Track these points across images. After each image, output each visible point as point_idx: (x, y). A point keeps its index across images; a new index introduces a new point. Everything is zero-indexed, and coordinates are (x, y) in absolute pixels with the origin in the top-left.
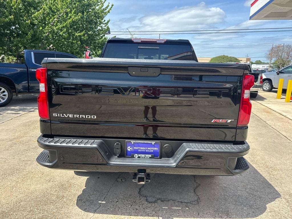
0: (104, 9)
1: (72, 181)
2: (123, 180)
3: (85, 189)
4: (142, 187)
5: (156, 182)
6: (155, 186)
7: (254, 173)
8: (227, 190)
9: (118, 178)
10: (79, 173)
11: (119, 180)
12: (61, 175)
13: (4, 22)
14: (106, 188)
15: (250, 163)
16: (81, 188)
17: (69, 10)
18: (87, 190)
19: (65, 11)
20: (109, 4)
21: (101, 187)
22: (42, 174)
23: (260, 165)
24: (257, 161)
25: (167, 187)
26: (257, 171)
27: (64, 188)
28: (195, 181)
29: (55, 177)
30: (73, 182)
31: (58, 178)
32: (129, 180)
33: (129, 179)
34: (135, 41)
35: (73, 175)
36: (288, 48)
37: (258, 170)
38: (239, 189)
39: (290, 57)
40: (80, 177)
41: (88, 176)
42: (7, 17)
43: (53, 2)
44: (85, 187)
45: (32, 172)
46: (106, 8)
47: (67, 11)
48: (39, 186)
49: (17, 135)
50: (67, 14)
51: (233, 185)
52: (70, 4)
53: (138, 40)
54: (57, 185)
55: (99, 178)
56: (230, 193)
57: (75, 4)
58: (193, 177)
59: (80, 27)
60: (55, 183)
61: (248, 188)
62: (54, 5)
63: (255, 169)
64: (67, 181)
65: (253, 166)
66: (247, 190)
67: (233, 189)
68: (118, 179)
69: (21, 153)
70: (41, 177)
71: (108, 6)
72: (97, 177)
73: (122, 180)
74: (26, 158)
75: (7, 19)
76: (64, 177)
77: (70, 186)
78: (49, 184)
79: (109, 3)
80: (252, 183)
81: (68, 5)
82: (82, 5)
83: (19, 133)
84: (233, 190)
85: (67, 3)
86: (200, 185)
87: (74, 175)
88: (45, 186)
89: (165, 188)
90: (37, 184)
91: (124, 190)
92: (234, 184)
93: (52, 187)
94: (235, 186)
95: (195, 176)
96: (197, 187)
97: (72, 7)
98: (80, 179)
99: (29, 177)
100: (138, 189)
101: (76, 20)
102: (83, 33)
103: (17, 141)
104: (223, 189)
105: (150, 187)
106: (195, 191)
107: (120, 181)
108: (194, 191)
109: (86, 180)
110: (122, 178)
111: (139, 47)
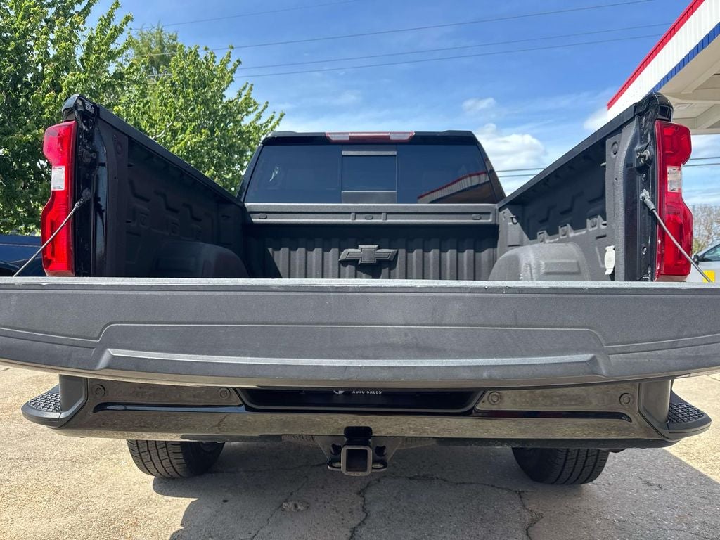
0: (262, 125)
1: (143, 510)
2: (299, 507)
3: (181, 530)
4: (359, 525)
5: (403, 511)
6: (401, 522)
7: (701, 484)
8: (631, 530)
9: (286, 501)
10: (168, 490)
11: (289, 506)
12: (113, 493)
13: (21, 141)
14: (245, 529)
15: (681, 458)
16: (167, 527)
17: (178, 125)
18: (186, 534)
19: (170, 127)
20: (275, 115)
21: (231, 527)
22: (57, 493)
23: (711, 462)
24: (699, 453)
25: (437, 523)
26: (708, 478)
27: (114, 528)
28: (524, 506)
29: (93, 500)
30: (144, 514)
31: (100, 503)
32: (320, 506)
33: (317, 504)
34: (333, 138)
35: (149, 494)
36: (705, 214)
37: (709, 475)
38: (666, 525)
39: (715, 234)
40: (170, 498)
41: (194, 497)
42: (29, 131)
43: (143, 107)
44: (182, 525)
45: (28, 487)
46: (267, 122)
47: (174, 126)
48: (39, 523)
49: (9, 402)
50: (174, 132)
51: (647, 516)
52: (181, 110)
53: (342, 135)
54: (93, 520)
55: (225, 501)
56: (642, 536)
57: (193, 110)
58: (516, 495)
59: (204, 162)
60: (89, 515)
61: (696, 523)
62: (145, 113)
63: (700, 473)
64: (127, 511)
65: (691, 464)
66: (696, 529)
67: (648, 526)
68: (285, 504)
69: (7, 442)
70: (49, 501)
71: (272, 118)
72: (222, 500)
73: (296, 506)
74: (18, 454)
75: (28, 137)
76: (120, 498)
77: (135, 523)
78: (70, 518)
79: (274, 113)
80: (702, 509)
81: (178, 113)
82: (210, 113)
83: (17, 398)
84: (648, 529)
85: (176, 108)
86: (540, 516)
87: (152, 494)
88: (58, 522)
89: (433, 525)
90: (32, 519)
91: (304, 533)
92: (648, 512)
93: (77, 525)
94: (654, 518)
95: (522, 494)
96: (533, 523)
97: (187, 116)
98: (168, 503)
99: (13, 500)
100: (349, 531)
101: (195, 146)
102: (210, 173)
103: (6, 414)
104: (618, 528)
105: (383, 525)
106: (529, 532)
107: (290, 509)
108: (527, 535)
109: (185, 508)
110: (297, 503)
111: (344, 153)
